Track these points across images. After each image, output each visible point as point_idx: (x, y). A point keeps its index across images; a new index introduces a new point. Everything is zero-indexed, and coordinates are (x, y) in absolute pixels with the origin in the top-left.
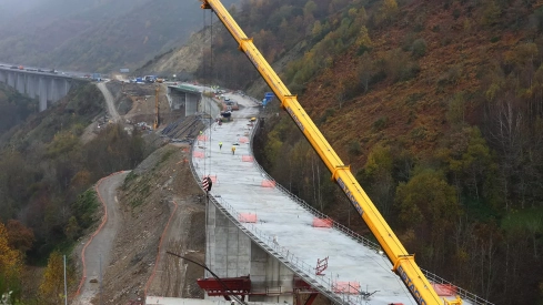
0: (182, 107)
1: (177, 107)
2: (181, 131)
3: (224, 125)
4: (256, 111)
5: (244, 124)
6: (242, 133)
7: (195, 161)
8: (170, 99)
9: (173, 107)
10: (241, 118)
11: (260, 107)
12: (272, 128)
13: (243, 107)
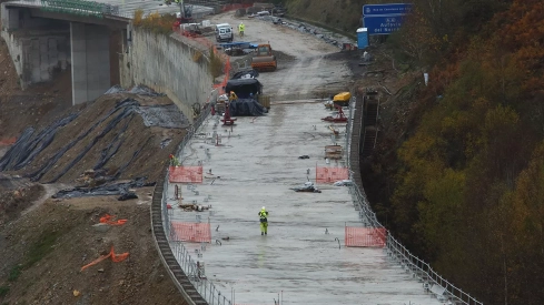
0: (61, 74)
1: (41, 73)
2: (71, 155)
3: (243, 125)
4: (340, 71)
5: (314, 116)
6: (316, 148)
7: (185, 256)
8: (15, 49)
9: (27, 73)
10: (294, 98)
11: (348, 55)
12: (413, 124)
13: (290, 59)
